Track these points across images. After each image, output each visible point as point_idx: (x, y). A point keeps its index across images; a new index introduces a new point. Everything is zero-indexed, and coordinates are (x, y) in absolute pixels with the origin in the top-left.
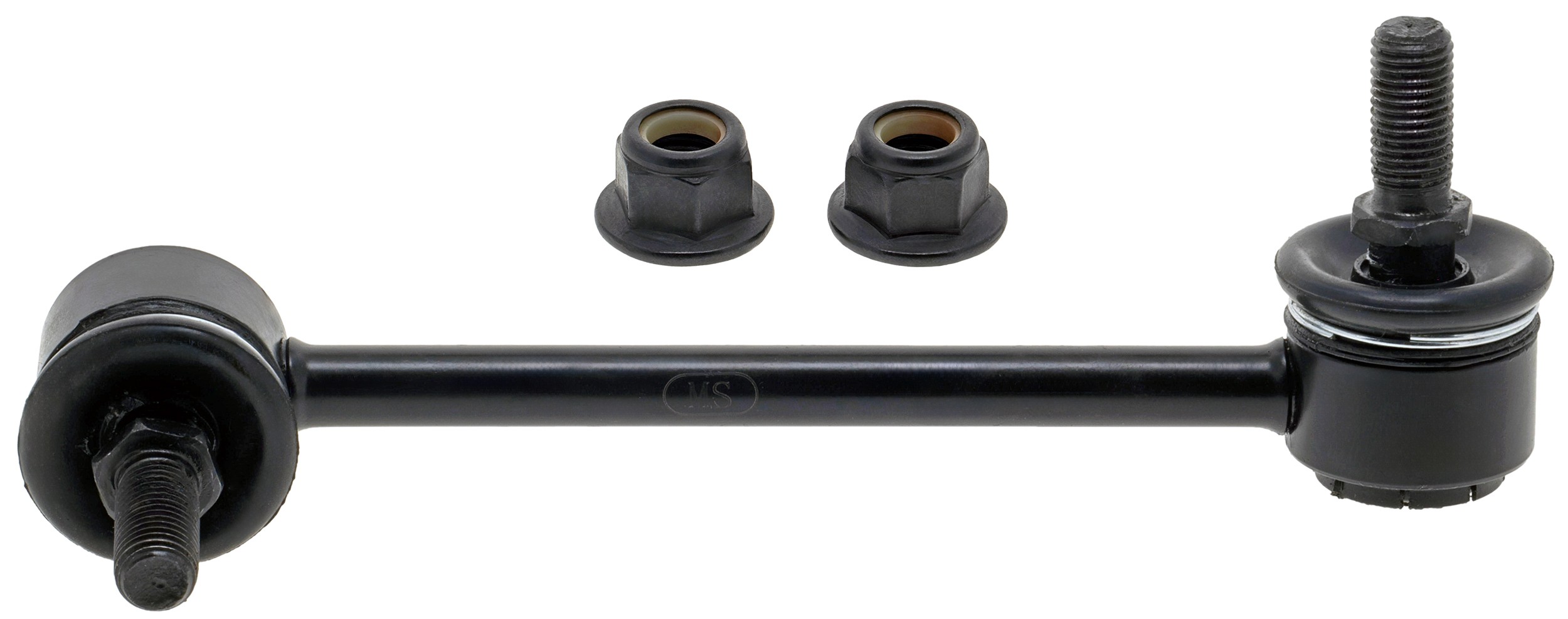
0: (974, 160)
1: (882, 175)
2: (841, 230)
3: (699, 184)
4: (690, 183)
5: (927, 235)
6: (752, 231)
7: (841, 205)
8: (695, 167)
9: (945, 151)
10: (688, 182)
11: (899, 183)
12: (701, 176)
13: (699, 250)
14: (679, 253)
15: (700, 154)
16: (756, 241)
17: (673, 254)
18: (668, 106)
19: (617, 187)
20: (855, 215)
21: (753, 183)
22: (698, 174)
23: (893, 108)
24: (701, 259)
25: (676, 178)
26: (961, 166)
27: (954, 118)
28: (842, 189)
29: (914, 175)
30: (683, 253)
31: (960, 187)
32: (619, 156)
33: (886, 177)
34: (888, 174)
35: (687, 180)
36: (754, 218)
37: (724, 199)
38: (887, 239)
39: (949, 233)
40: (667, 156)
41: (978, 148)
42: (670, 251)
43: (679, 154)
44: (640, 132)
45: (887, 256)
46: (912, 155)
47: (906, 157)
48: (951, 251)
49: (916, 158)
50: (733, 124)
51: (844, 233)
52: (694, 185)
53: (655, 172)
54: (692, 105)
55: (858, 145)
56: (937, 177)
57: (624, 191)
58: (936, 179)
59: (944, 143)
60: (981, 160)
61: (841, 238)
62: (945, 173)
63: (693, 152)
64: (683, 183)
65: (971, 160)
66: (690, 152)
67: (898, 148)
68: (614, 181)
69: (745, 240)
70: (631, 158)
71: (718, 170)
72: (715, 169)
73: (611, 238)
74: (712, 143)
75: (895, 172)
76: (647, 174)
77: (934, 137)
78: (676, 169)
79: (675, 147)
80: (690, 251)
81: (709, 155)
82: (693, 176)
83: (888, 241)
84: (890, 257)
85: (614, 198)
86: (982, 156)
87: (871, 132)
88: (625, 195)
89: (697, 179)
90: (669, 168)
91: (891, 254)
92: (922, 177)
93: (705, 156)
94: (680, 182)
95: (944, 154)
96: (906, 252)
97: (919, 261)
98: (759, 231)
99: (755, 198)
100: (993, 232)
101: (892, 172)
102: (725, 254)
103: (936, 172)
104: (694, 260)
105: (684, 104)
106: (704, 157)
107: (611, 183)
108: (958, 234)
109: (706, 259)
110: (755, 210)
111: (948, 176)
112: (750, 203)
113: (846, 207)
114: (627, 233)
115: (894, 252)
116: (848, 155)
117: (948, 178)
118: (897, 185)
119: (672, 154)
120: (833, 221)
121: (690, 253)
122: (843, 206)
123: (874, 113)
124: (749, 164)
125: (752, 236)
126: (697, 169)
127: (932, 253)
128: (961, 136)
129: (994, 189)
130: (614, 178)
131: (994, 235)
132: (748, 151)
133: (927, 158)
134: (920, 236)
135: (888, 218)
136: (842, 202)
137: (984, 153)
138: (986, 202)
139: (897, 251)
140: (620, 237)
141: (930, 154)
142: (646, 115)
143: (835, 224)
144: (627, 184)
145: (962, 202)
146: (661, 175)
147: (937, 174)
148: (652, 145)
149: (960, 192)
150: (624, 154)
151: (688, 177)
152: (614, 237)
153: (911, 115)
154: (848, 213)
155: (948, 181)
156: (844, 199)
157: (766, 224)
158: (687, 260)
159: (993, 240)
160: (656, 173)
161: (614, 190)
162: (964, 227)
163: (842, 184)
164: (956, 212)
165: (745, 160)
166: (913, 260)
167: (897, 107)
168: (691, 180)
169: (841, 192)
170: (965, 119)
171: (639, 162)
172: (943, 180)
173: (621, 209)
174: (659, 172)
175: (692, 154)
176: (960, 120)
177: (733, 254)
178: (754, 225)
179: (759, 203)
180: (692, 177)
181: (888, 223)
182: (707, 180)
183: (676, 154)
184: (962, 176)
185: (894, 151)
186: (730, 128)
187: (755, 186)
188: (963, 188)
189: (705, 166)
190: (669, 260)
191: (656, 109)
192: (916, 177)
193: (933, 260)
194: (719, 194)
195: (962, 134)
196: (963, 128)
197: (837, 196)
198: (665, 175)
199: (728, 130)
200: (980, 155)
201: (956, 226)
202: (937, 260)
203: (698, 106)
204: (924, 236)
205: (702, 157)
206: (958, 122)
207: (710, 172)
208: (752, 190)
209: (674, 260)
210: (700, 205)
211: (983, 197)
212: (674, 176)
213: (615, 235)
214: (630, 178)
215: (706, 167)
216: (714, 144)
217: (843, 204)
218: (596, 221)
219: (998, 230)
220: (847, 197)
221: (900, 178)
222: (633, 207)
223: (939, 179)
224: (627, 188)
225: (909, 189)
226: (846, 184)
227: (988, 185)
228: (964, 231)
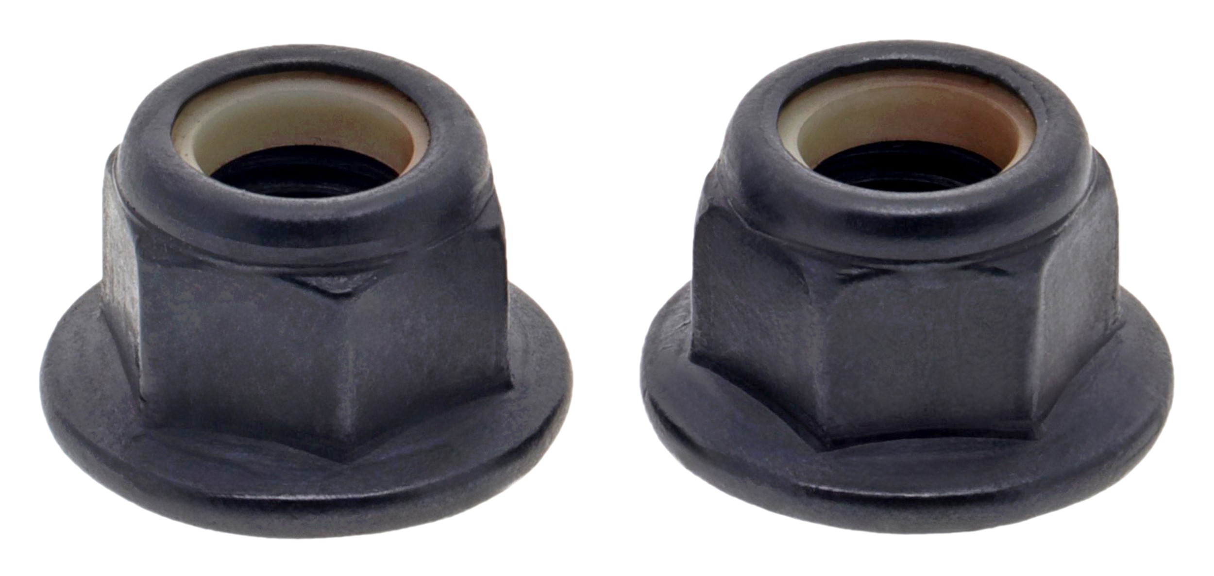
0: (1073, 217)
1: (803, 262)
2: (680, 423)
3: (348, 295)
4: (324, 293)
5: (937, 440)
6: (507, 432)
7: (680, 350)
8: (336, 244)
9: (987, 192)
10: (317, 290)
11: (851, 287)
12: (356, 272)
13: (351, 491)
14: (291, 498)
15: (352, 206)
16: (517, 464)
17: (271, 501)
18: (259, 64)
19: (107, 305)
20: (722, 380)
21: (509, 287)
22: (345, 264)
23: (835, 65)
24: (354, 517)
25: (283, 277)
26: (1036, 236)
27: (1013, 93)
28: (683, 303)
29: (897, 262)
30: (301, 497)
31: (1033, 296)
32: (115, 212)
33: (813, 268)
34: (820, 259)
35: (313, 281)
36: (511, 394)
37: (423, 339)
38: (818, 450)
39: (1000, 435)
40: (253, 213)
41: (1084, 182)
42: (261, 492)
43: (291, 207)
44: (174, 140)
45: (817, 502)
46: (893, 202)
47: (872, 209)
48: (1005, 486)
49: (904, 212)
50: (449, 118)
51: (689, 431)
52: (336, 297)
53: (219, 257)
54: (328, 60)
55: (731, 175)
56: (966, 268)
57: (127, 315)
58: (963, 273)
59: (988, 169)
60: (1096, 218)
61: (680, 447)
62: (990, 256)
63: (331, 199)
64: (304, 292)
65: (1065, 218)
66: (324, 200)
67: (851, 184)
68: (96, 289)
69: (485, 460)
70: (147, 216)
71: (405, 254)
72: (397, 250)
73: (88, 453)
74: (386, 174)
75: (839, 255)
76: (196, 264)
77: (952, 147)
78: (280, 250)
79: (277, 186)
80: (323, 491)
81: (378, 208)
82: (332, 270)
83: (820, 457)
84: (827, 504)
85: (97, 335)
86: (1096, 207)
87: (770, 135)
88: (129, 326)
89: (342, 280)
90: (260, 248)
91: (828, 496)
92: (920, 268)
93: (368, 211)
94: (293, 288)
95: (986, 201)
96: (873, 488)
97: (911, 516)
98: (526, 435)
99: (514, 338)
100: (1130, 431)
101: (830, 252)
102: (427, 500)
103: (961, 253)
104: (336, 518)
105: (306, 59)
106: (366, 216)
107: (90, 292)
108: (1026, 435)
109: (371, 515)
110: (516, 369)
111: (997, 265)
112: (501, 350)
113: (697, 358)
114: (136, 438)
115: (837, 490)
116: (701, 204)
117: (997, 272)
118: (846, 292)
119: (271, 206)
120: (657, 399)
121: (322, 497)
122: (686, 354)
123: (777, 80)
124: (497, 236)
125: (506, 448)
126: (341, 249)
127: (951, 493)
128: (1037, 148)
129: (1134, 305)
130: (93, 276)
131: (1134, 438)
132: (493, 198)
133: (936, 211)
134: (916, 442)
135: (820, 391)
136: (682, 341)
137: (1103, 198)
138: (1111, 343)
139: (845, 485)
140: (116, 451)
141: (944, 201)
142: (192, 91)
143: (664, 406)
144: (136, 293)
145: (1040, 344)
146: (236, 267)
147: (966, 258)
148: (211, 181)
149: (1031, 312)
150: (127, 204)
151: (316, 275)
152: (97, 451)
153: (887, 85)
154: (701, 375)
155: (997, 280)
156: (689, 332)
157: (547, 412)
158: (314, 519)
159: (1130, 453)
160: (222, 263)
161: (97, 313)
162: (1045, 416)
163: (684, 290)
164: (1021, 372)
165: (486, 224)
166: (895, 513)
167: (846, 62)
168: (325, 282)
169: (681, 313)
170: (1046, 95)
171: (173, 229)
172: (983, 278)
173: (117, 368)
174: (232, 260)
175: (329, 206)
176: (1033, 99)
177: (451, 500)
178: (511, 414)
179: (526, 352)
180: (327, 275)
181: (820, 405)
182: (371, 283)
183: (281, 206)
184: (1037, 265)
185: (837, 192)
186: (441, 127)
187: (515, 301)
188: (1042, 301)
189: (366, 240)
190: (262, 520)
191: (223, 73)
192: (903, 267)
193: (954, 514)
194: (408, 323)
195: (1039, 139)
196: (1043, 122)
197: (668, 323)
198: (249, 269)
199: (435, 136)
200: (1092, 203)
201: (1022, 411)
202: (963, 513)
203: (348, 63)
204: (927, 441)
205: (358, 213)
206: (1026, 105)
207: (381, 258)
208: (505, 311)
209: (276, 520)
210: (351, 355)
211: (1101, 326)
212: (282, 270)
213: (101, 445)
214: (145, 278)
215: (371, 243)
216: (393, 175)
217: (688, 347)
218: (44, 402)
219: (1146, 426)
220: (699, 326)
221: (855, 272)
222: (154, 362)
223: (969, 273)
224: (137, 305)
225: (881, 303)
226: (696, 290)
227: (1115, 290)
228: (1044, 427)
